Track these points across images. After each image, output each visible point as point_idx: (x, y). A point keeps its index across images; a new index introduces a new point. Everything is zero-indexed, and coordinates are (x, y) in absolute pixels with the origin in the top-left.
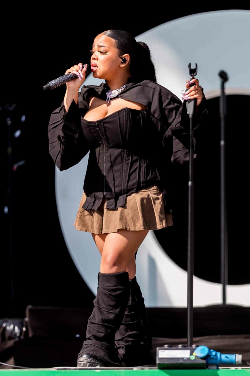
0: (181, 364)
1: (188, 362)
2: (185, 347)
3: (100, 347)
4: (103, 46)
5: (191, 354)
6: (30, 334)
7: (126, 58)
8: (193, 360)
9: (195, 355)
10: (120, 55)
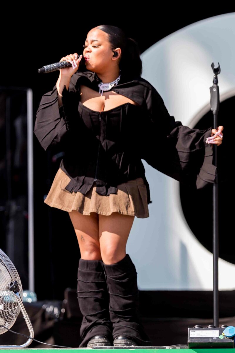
0: (211, 343)
1: (217, 342)
2: (214, 328)
3: (132, 328)
4: (97, 41)
5: (220, 334)
6: (69, 315)
7: (118, 52)
8: (222, 340)
9: (224, 335)
10: (112, 49)
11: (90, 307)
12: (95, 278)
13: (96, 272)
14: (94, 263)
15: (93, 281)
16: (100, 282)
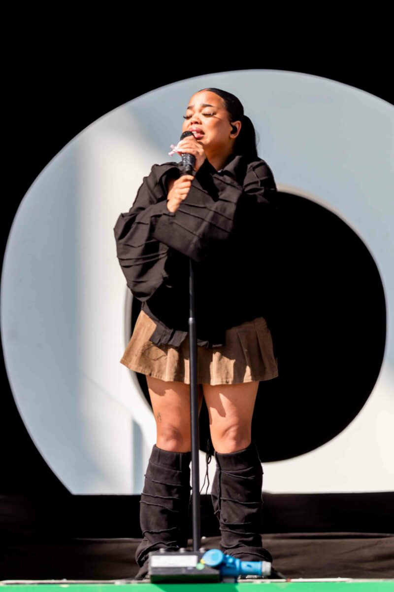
1: (193, 573)
2: (189, 552)
7: (237, 126)
8: (201, 571)
9: (204, 563)
10: (231, 122)
11: (153, 520)
12: (166, 479)
13: (170, 470)
14: (169, 456)
15: (164, 483)
16: (173, 485)
